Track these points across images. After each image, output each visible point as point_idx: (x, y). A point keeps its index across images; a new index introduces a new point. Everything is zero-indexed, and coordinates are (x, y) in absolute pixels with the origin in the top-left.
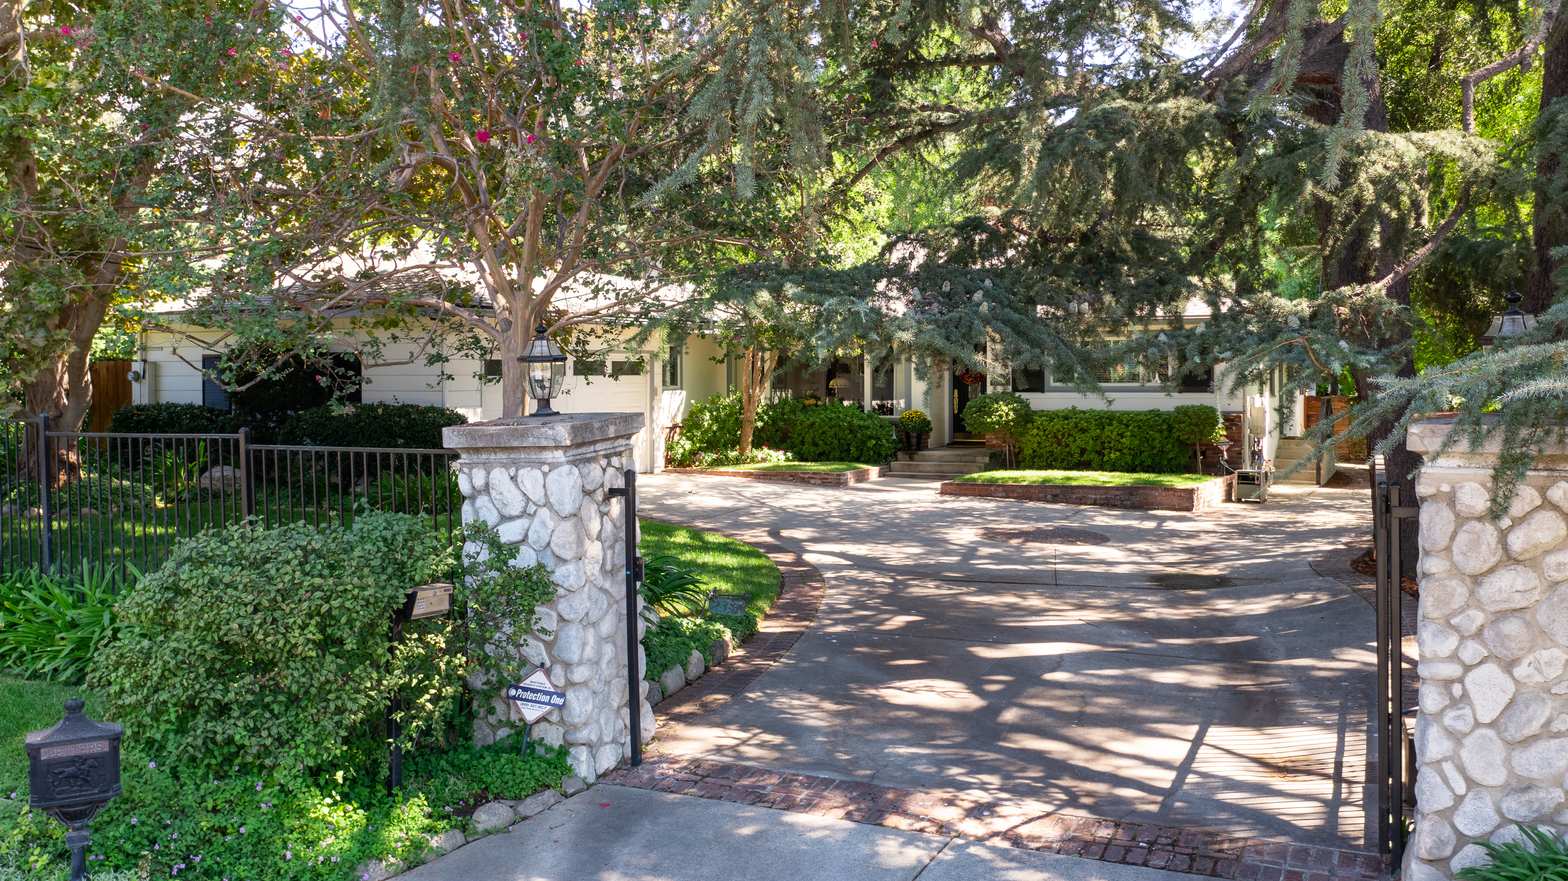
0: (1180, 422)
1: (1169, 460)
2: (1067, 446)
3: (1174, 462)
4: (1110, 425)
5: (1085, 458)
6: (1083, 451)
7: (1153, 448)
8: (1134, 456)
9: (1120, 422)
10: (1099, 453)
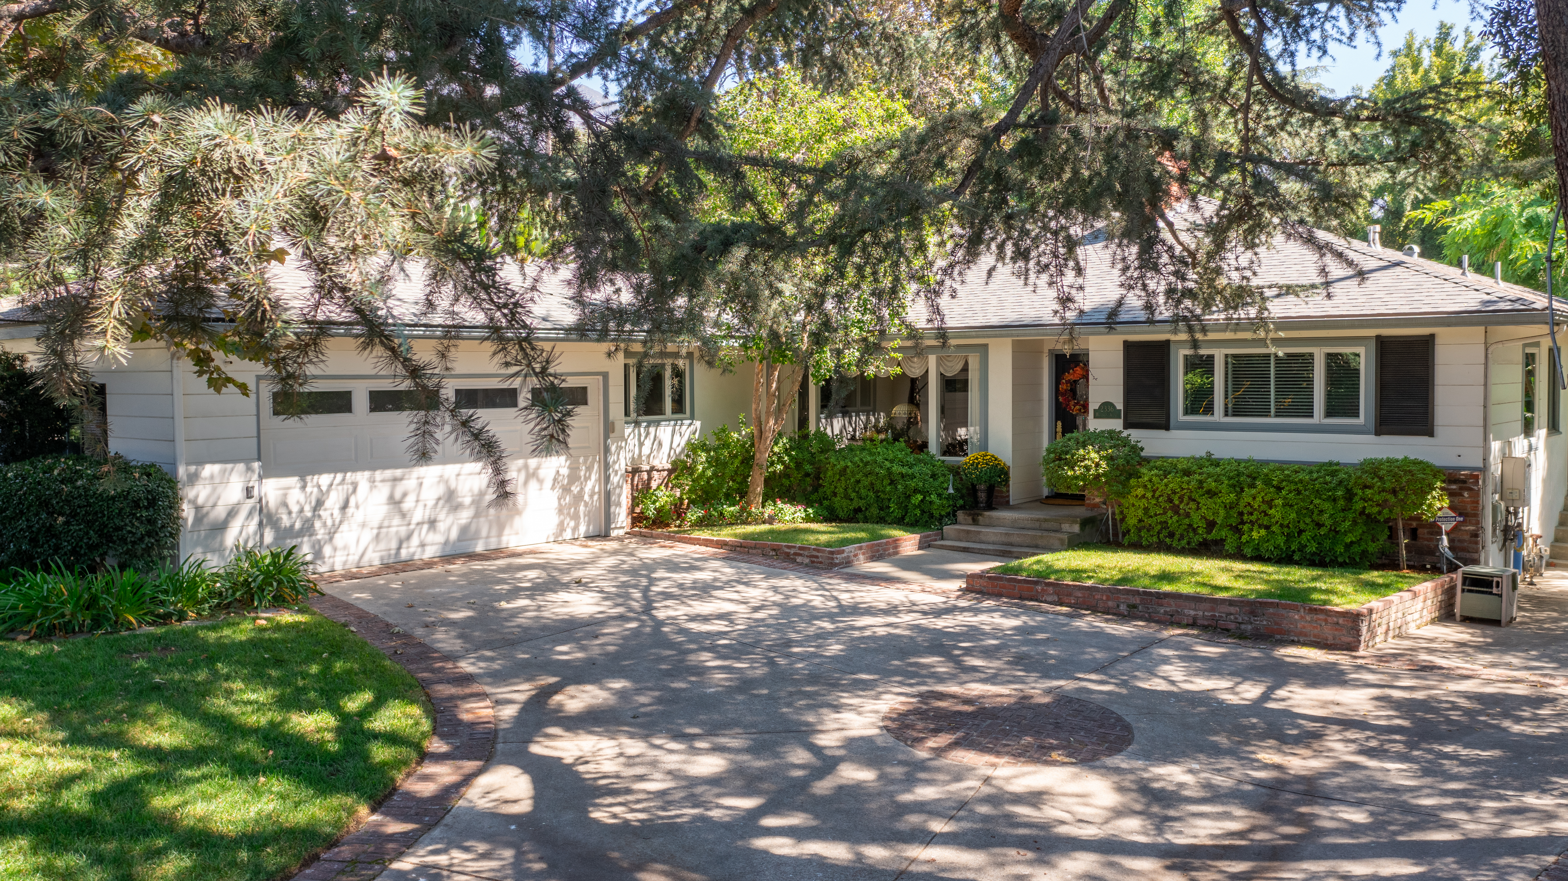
0: (1366, 487)
1: (1348, 546)
2: (1188, 515)
3: (1356, 549)
4: (1252, 486)
5: (1214, 535)
6: (1211, 525)
7: (1319, 525)
8: (1289, 537)
9: (1268, 482)
10: (1236, 530)
